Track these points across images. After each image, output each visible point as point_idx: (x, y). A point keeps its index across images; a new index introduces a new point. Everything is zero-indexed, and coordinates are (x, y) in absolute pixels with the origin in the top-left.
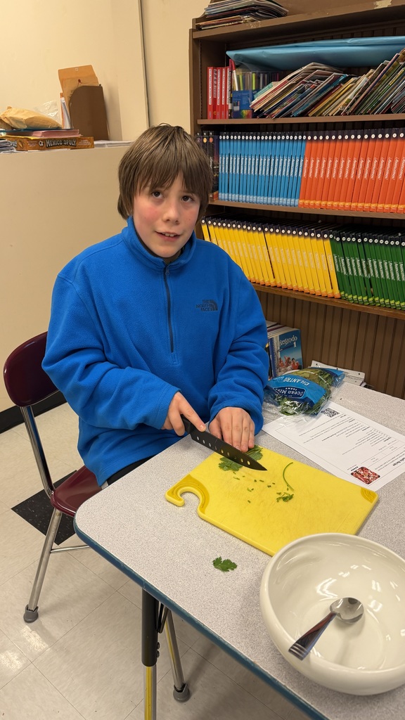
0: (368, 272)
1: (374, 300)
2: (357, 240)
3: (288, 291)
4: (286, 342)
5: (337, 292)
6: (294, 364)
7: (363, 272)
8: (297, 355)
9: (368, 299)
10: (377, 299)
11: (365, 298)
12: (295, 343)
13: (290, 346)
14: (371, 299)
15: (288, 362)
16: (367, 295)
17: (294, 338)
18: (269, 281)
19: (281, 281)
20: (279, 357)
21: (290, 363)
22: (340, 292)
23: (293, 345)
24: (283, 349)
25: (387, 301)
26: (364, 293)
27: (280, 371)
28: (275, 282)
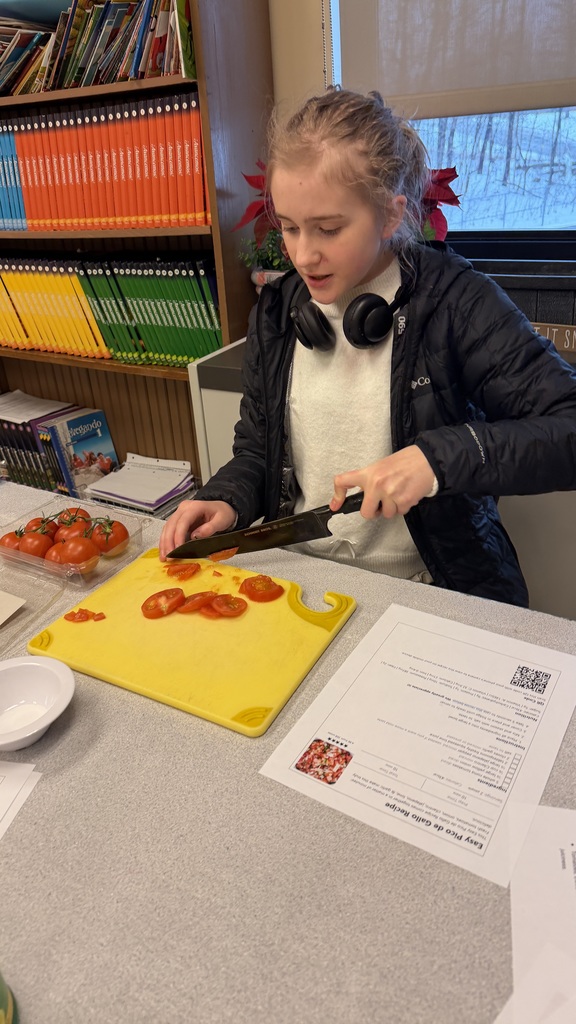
0: (131, 318)
1: (147, 357)
2: (104, 272)
3: (49, 355)
4: (83, 430)
5: (104, 349)
6: (102, 460)
7: (124, 318)
8: (106, 448)
9: (139, 356)
10: (151, 355)
11: (136, 355)
12: (99, 431)
13: (92, 435)
14: (143, 356)
15: (91, 460)
16: (137, 350)
17: (97, 424)
18: (22, 342)
19: (37, 341)
20: (72, 453)
21: (95, 460)
22: (109, 349)
23: (96, 434)
24: (79, 441)
25: (162, 356)
26: (133, 348)
27: (77, 474)
28: (30, 342)
